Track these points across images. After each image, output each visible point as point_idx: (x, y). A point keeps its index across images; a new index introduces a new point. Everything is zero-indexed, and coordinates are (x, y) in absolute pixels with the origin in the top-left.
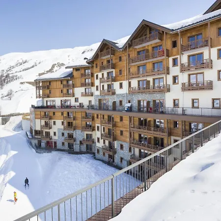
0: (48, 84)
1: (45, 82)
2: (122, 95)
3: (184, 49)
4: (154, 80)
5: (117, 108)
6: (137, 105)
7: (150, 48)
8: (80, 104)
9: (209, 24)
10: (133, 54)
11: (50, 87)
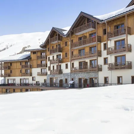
0: (9, 65)
1: (6, 63)
2: (67, 74)
3: (110, 36)
4: (91, 61)
5: (63, 85)
6: (78, 83)
7: (88, 35)
8: (37, 82)
9: (126, 16)
10: (76, 40)
11: (12, 68)
